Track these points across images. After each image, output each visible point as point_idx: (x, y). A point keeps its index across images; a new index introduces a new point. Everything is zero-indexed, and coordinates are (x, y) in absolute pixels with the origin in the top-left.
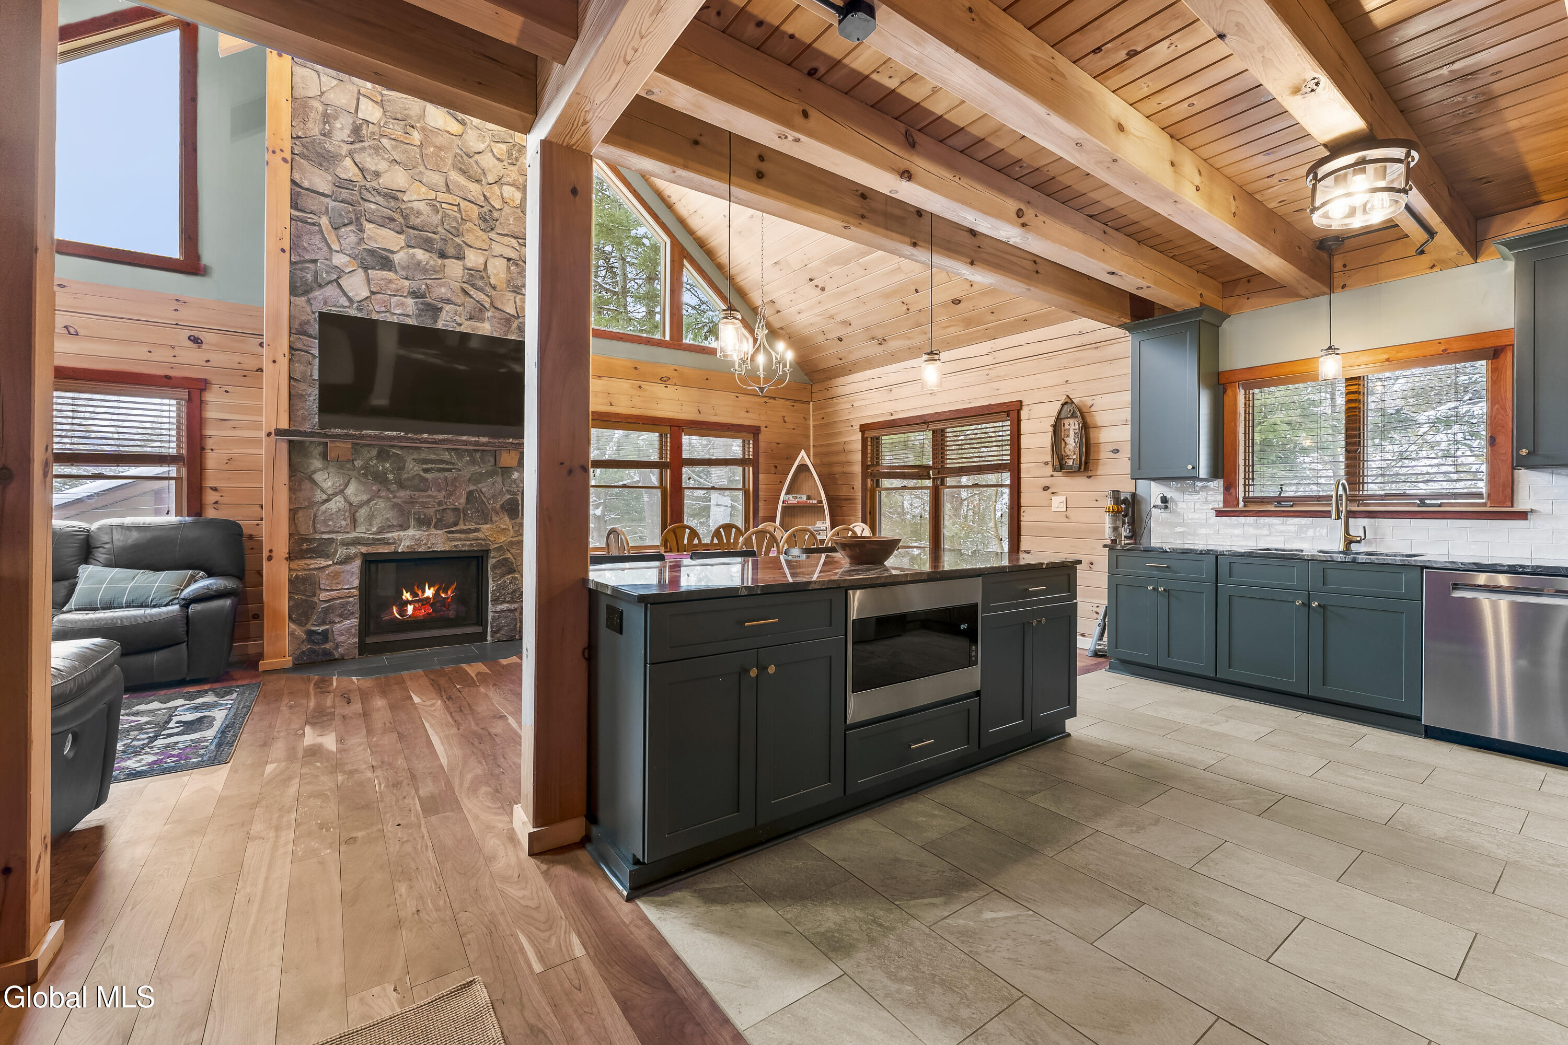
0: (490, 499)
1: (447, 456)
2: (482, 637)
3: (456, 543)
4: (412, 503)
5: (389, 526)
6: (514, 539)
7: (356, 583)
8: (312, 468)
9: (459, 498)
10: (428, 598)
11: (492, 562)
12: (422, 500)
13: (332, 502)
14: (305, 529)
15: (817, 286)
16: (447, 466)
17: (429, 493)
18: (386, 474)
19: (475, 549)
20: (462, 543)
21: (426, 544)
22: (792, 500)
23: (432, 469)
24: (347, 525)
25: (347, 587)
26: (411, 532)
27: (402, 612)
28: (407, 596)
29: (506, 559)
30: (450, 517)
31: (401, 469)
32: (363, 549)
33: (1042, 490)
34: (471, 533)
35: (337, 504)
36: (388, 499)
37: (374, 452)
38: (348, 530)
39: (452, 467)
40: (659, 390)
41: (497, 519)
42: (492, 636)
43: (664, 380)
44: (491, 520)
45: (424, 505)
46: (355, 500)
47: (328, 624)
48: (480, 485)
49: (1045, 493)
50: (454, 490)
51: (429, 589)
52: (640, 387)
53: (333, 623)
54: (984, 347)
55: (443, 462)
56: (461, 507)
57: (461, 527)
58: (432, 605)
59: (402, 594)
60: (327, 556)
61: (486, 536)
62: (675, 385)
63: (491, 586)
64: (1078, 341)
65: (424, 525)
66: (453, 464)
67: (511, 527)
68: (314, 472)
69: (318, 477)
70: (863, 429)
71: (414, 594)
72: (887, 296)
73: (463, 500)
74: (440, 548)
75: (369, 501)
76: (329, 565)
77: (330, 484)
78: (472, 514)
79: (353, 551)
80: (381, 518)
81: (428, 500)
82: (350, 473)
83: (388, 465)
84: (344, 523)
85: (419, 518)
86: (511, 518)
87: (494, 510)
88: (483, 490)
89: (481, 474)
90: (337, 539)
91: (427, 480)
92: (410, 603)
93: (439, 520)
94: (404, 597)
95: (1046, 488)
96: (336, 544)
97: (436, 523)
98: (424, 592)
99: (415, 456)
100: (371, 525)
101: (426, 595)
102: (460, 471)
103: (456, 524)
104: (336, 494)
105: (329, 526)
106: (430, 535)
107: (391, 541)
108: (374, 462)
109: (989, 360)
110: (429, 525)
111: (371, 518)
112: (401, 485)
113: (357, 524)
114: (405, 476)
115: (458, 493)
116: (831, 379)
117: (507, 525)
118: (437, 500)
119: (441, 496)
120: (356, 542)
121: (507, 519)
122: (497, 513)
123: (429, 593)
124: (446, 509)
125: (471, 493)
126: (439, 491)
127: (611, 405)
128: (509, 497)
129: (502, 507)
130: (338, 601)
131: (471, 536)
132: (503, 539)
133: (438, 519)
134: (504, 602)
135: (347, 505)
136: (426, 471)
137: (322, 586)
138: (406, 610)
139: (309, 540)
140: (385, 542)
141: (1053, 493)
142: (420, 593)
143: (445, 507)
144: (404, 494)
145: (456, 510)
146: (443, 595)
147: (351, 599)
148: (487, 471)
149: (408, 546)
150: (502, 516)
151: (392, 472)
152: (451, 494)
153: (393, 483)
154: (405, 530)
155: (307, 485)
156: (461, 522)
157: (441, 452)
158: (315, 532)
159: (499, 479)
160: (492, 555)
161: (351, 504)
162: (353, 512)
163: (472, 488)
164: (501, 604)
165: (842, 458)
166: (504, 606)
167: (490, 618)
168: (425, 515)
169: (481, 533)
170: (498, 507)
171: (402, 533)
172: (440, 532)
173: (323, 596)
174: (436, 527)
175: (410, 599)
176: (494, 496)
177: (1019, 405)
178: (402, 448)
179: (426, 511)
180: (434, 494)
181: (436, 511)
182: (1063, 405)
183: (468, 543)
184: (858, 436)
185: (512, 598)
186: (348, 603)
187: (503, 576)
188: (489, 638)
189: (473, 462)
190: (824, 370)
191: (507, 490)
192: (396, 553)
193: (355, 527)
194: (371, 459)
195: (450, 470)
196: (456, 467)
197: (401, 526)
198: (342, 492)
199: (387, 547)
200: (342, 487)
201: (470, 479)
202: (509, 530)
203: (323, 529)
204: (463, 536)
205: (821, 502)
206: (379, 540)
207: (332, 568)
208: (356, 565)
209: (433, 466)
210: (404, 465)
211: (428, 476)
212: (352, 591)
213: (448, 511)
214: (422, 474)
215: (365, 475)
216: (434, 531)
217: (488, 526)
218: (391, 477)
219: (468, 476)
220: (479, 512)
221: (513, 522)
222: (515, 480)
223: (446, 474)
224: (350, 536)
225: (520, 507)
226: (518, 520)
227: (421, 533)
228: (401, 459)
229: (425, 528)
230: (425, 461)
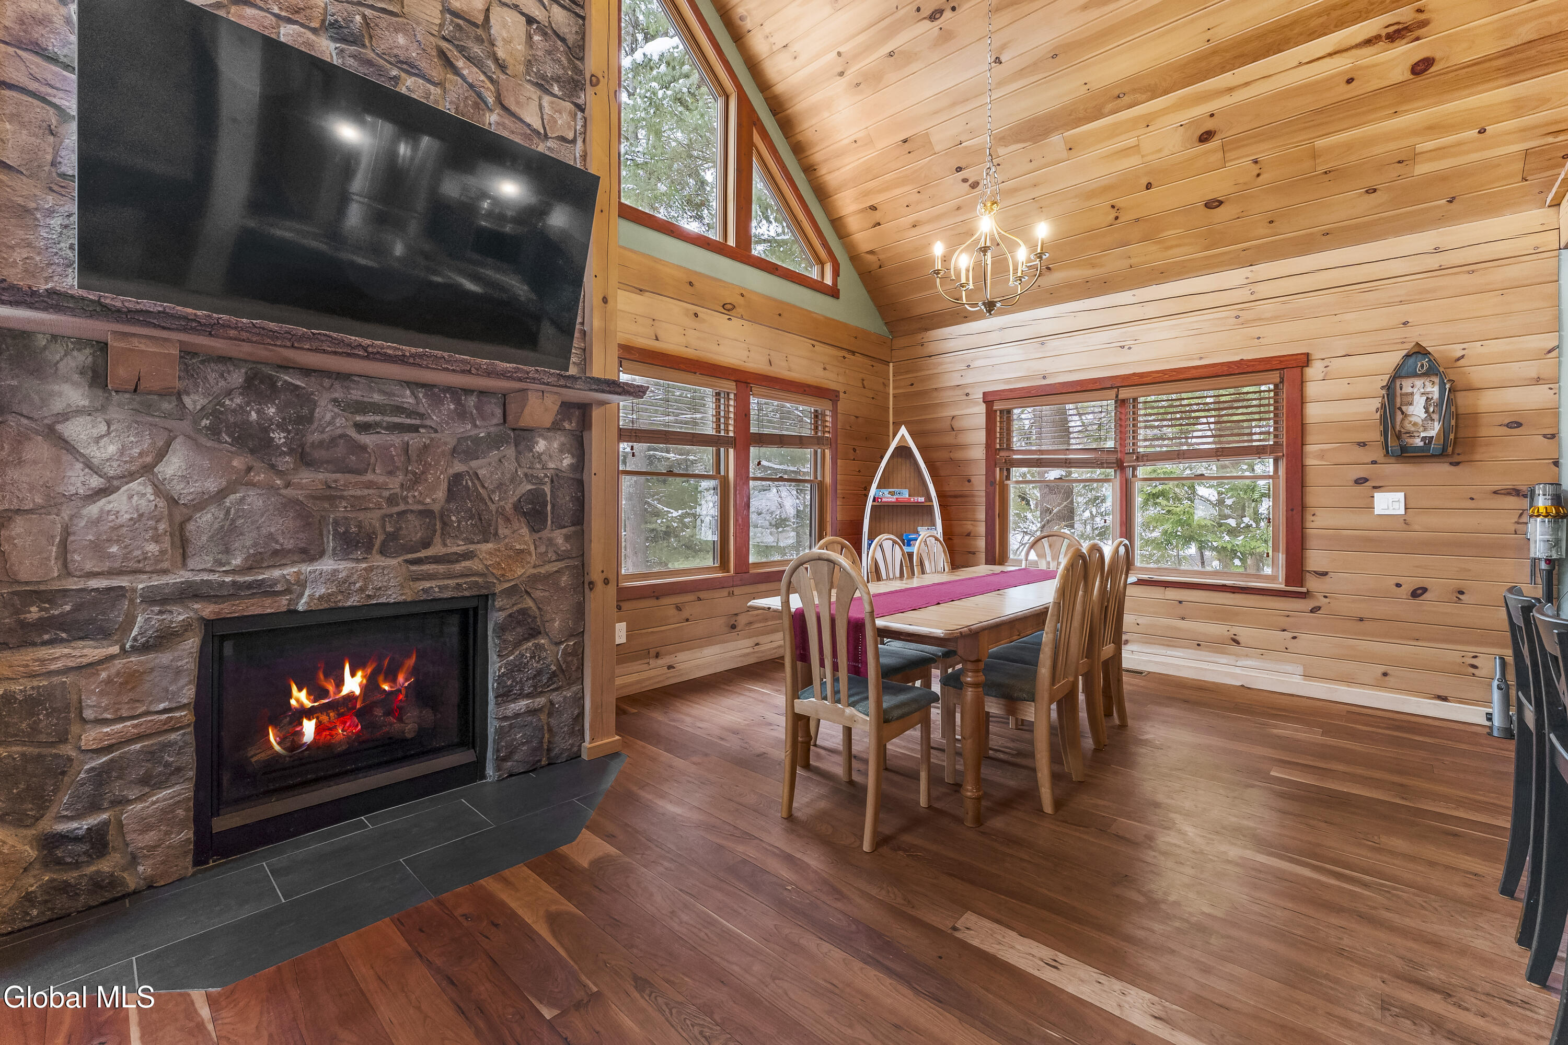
0: (493, 492)
1: (407, 398)
2: (476, 770)
3: (427, 584)
4: (331, 499)
5: (276, 553)
6: (539, 570)
7: (188, 694)
8: (57, 407)
9: (433, 488)
10: (351, 697)
11: (496, 617)
12: (352, 493)
13: (119, 496)
15: (965, 180)
16: (408, 421)
17: (370, 476)
18: (266, 430)
19: (467, 594)
20: (441, 583)
21: (362, 590)
22: (887, 496)
23: (377, 424)
24: (163, 552)
25: (161, 706)
26: (327, 565)
27: (292, 738)
28: (300, 697)
29: (524, 612)
30: (414, 529)
31: (305, 420)
32: (208, 610)
33: (1352, 483)
34: (457, 561)
35: (131, 500)
36: (272, 488)
37: (237, 378)
38: (165, 565)
39: (418, 422)
40: (719, 321)
41: (507, 532)
42: (498, 768)
43: (728, 308)
44: (496, 534)
45: (358, 504)
46: (186, 492)
47: (106, 810)
48: (474, 464)
49: (1358, 488)
50: (423, 473)
51: (353, 674)
52: (696, 315)
53: (121, 802)
54: (1237, 276)
55: (399, 410)
56: (436, 508)
57: (436, 549)
58: (361, 714)
59: (290, 695)
60: (104, 634)
61: (487, 567)
62: (742, 318)
63: (495, 667)
64: (1433, 262)
65: (357, 547)
67: (532, 548)
68: (63, 416)
69: (77, 431)
70: (990, 398)
71: (317, 692)
72: (1091, 194)
73: (441, 494)
74: (393, 596)
76: (112, 657)
77: (112, 449)
78: (459, 522)
79: (179, 615)
80: (254, 534)
81: (366, 492)
82: (170, 424)
83: (272, 411)
84: (152, 548)
85: (346, 532)
86: (533, 530)
87: (501, 512)
88: (482, 472)
89: (476, 440)
90: (134, 590)
91: (363, 448)
92: (309, 713)
93: (391, 536)
94: (293, 702)
95: (1360, 481)
96: (132, 601)
97: (384, 544)
98: (340, 683)
99: (338, 394)
100: (227, 551)
101: (345, 691)
102: (436, 431)
103: (426, 544)
104: (130, 476)
105: (111, 556)
106: (369, 570)
107: (279, 588)
108: (238, 400)
109: (1243, 294)
110: (368, 548)
111: (227, 532)
112: (304, 459)
113: (190, 550)
114: (316, 437)
115: (430, 478)
116: (927, 329)
117: (526, 543)
118: (386, 494)
119: (394, 484)
120: (189, 593)
121: (525, 531)
122: (508, 520)
123: (353, 684)
124: (404, 512)
125: (456, 479)
126: (391, 473)
127: (657, 339)
128: (530, 487)
129: (517, 507)
130: (138, 746)
131: (458, 567)
132: (520, 571)
133: (388, 535)
134: (522, 696)
135: (162, 503)
136: (364, 428)
137: (87, 714)
138: (301, 734)
139: (46, 596)
140: (264, 590)
141: (1374, 487)
142: (331, 688)
143: (402, 507)
144: (310, 478)
145: (427, 513)
146: (386, 687)
147: (173, 736)
148: (489, 435)
149: (321, 598)
150: (516, 525)
151: (281, 427)
152: (417, 480)
153: (284, 454)
154: (312, 559)
155: (40, 450)
156: (437, 539)
157: (396, 389)
158: (68, 574)
159: (510, 451)
160: (498, 604)
161: (173, 502)
162: (178, 519)
163: (459, 467)
164: (514, 700)
165: (949, 439)
166: (522, 705)
167: (491, 731)
168: (360, 526)
169: (476, 560)
170: (509, 507)
171: (306, 568)
172: (393, 562)
173: (94, 736)
174: (383, 552)
175: (308, 704)
176: (500, 486)
177: (1305, 360)
178: (307, 372)
179: (361, 516)
180: (381, 479)
181: (386, 516)
182: (1407, 356)
183: (452, 582)
184: (982, 408)
185: (535, 687)
186: (165, 746)
187: (518, 644)
188: (490, 771)
189: (462, 414)
190: (920, 318)
191: (526, 475)
192: (293, 612)
193: (184, 556)
194: (229, 393)
195: (415, 429)
196: (428, 422)
197: (304, 551)
198: (147, 470)
199: (268, 601)
200: (149, 459)
201: (454, 451)
202: (530, 554)
203: (89, 566)
204: (441, 568)
205: (929, 498)
206: (249, 586)
207: (118, 664)
208: (186, 651)
209: (378, 418)
210: (312, 412)
211: (366, 439)
212: (177, 714)
213: (410, 517)
214: (353, 433)
215: (214, 432)
216: (379, 561)
217: (490, 546)
218: (279, 437)
219: (452, 442)
220: (471, 518)
221: (536, 536)
222: (540, 455)
223: (406, 437)
224: (171, 579)
225: (549, 508)
226: (545, 534)
227: (350, 565)
228: (305, 399)
229: (359, 554)
230: (361, 407)
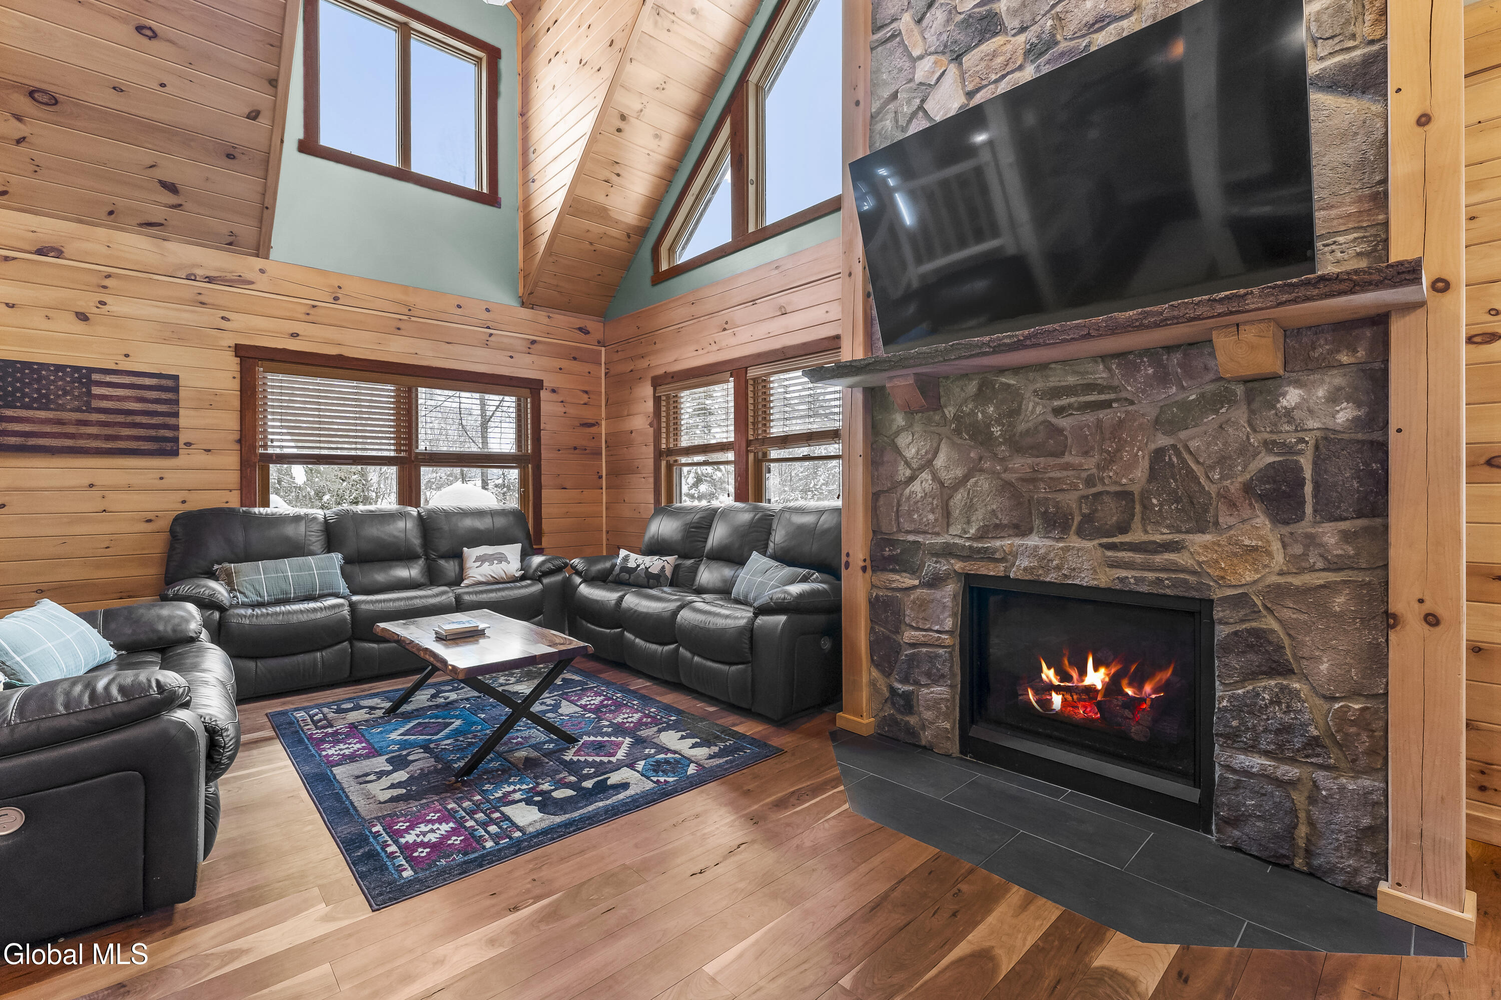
0: (1212, 468)
1: (1100, 374)
2: (1199, 816)
3: (1123, 573)
4: (1033, 480)
5: (997, 526)
6: (1290, 579)
7: (949, 624)
8: (894, 427)
9: (1131, 466)
12: (1052, 475)
13: (917, 483)
14: (888, 526)
16: (1103, 397)
17: (1067, 458)
18: (989, 426)
19: (1168, 592)
20: (1138, 574)
21: (1059, 568)
23: (1070, 406)
24: (936, 520)
25: (937, 628)
26: (1033, 541)
28: (1049, 674)
29: (1259, 634)
30: (1110, 513)
31: (1015, 413)
32: (958, 566)
34: (1156, 552)
35: (922, 485)
36: (995, 473)
37: (972, 387)
38: (937, 529)
39: (1113, 396)
41: (1232, 521)
42: (1220, 828)
44: (1216, 523)
45: (1055, 486)
46: (947, 476)
47: (912, 685)
48: (1183, 435)
50: (1118, 450)
53: (918, 683)
55: (1090, 388)
56: (1136, 489)
57: (1136, 536)
60: (914, 572)
61: (1200, 564)
63: (1224, 694)
65: (1054, 527)
66: (1114, 389)
67: (1276, 546)
68: (897, 433)
69: (903, 440)
71: (1064, 675)
73: (1140, 473)
74: (1085, 579)
75: (966, 478)
76: (914, 587)
77: (913, 451)
78: (1161, 505)
79: (944, 567)
80: (983, 511)
81: (1065, 473)
82: (939, 430)
83: (991, 409)
84: (931, 517)
85: (1046, 512)
86: (1279, 520)
87: (1224, 496)
88: (1194, 444)
89: (1185, 406)
90: (925, 544)
91: (1060, 431)
92: (1057, 688)
93: (1088, 519)
96: (924, 551)
97: (1081, 523)
98: (1084, 674)
99: (1039, 385)
100: (969, 522)
102: (1132, 403)
103: (1124, 528)
104: (922, 468)
105: (914, 521)
106: (1066, 549)
107: (997, 556)
108: (970, 406)
110: (1065, 528)
111: (970, 508)
112: (1017, 446)
113: (952, 521)
114: (1022, 427)
115: (1126, 456)
117: (1261, 538)
118: (1084, 475)
119: (1090, 463)
120: (948, 551)
121: (1262, 521)
122: (1232, 505)
123: (1095, 678)
124: (1100, 494)
125: (1159, 453)
126: (1086, 454)
128: (1271, 459)
129: (1247, 488)
130: (924, 650)
131: (1158, 559)
132: (1249, 577)
133: (1084, 516)
134: (1252, 748)
135: (936, 486)
136: (1058, 411)
137: (907, 620)
138: (1050, 702)
139: (892, 543)
140: (988, 556)
142: (1076, 676)
143: (1099, 488)
144: (1020, 464)
145: (1125, 495)
147: (941, 651)
148: (1202, 395)
149: (1025, 569)
150: (1246, 513)
151: (998, 422)
152: (1111, 459)
153: (1001, 444)
154: (1023, 535)
155: (888, 456)
156: (1136, 524)
157: (1090, 367)
158: (899, 531)
159: (1240, 415)
160: (1222, 614)
161: (942, 484)
162: (945, 497)
163: (1163, 441)
164: (1244, 751)
166: (1258, 762)
167: (1219, 777)
168: (1057, 505)
169: (1186, 554)
170: (1234, 486)
171: (1018, 541)
172: (1088, 544)
173: (909, 635)
174: (1080, 533)
175: (1057, 681)
176: (1223, 461)
178: (1016, 370)
179: (1059, 497)
180: (1077, 460)
181: (1083, 497)
183: (1151, 575)
185: (1281, 747)
186: (937, 656)
187: (1251, 675)
189: (1163, 378)
191: (1265, 443)
192: (1009, 579)
193: (948, 525)
194: (966, 401)
195: (1107, 404)
196: (1124, 395)
197: (1016, 527)
198: (928, 464)
199: (992, 566)
200: (930, 456)
201: (1157, 421)
202: (1269, 554)
203: (907, 526)
204: (1138, 557)
206: (979, 551)
207: (919, 591)
208: (948, 593)
209: (1073, 400)
210: (1020, 406)
211: (1063, 422)
212: (943, 636)
213: (1106, 499)
214: (1054, 420)
215: (958, 432)
216: (1075, 542)
217: (1208, 537)
218: (996, 430)
219: (1152, 413)
220: (1178, 500)
221: (1285, 530)
222: (1288, 413)
223: (1102, 414)
224: (940, 540)
225: (1308, 489)
226: (1305, 527)
227: (1048, 542)
228: (1014, 394)
229: (1056, 533)
230: (1056, 393)
